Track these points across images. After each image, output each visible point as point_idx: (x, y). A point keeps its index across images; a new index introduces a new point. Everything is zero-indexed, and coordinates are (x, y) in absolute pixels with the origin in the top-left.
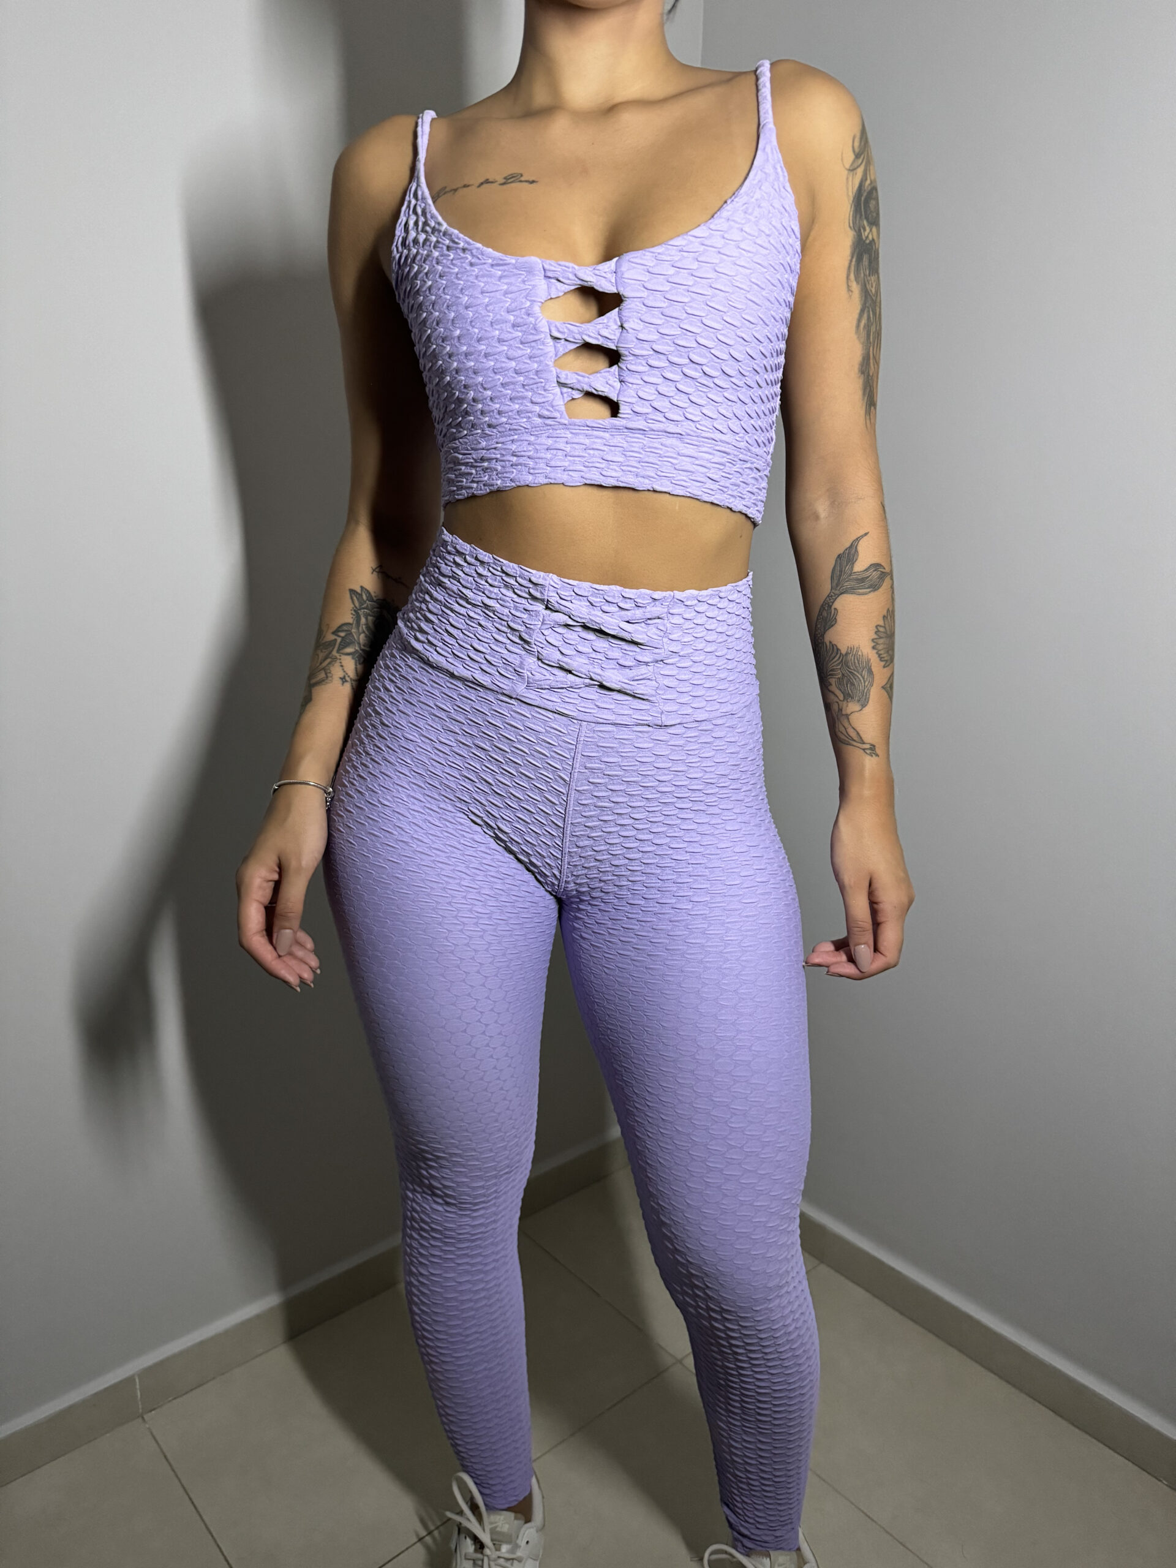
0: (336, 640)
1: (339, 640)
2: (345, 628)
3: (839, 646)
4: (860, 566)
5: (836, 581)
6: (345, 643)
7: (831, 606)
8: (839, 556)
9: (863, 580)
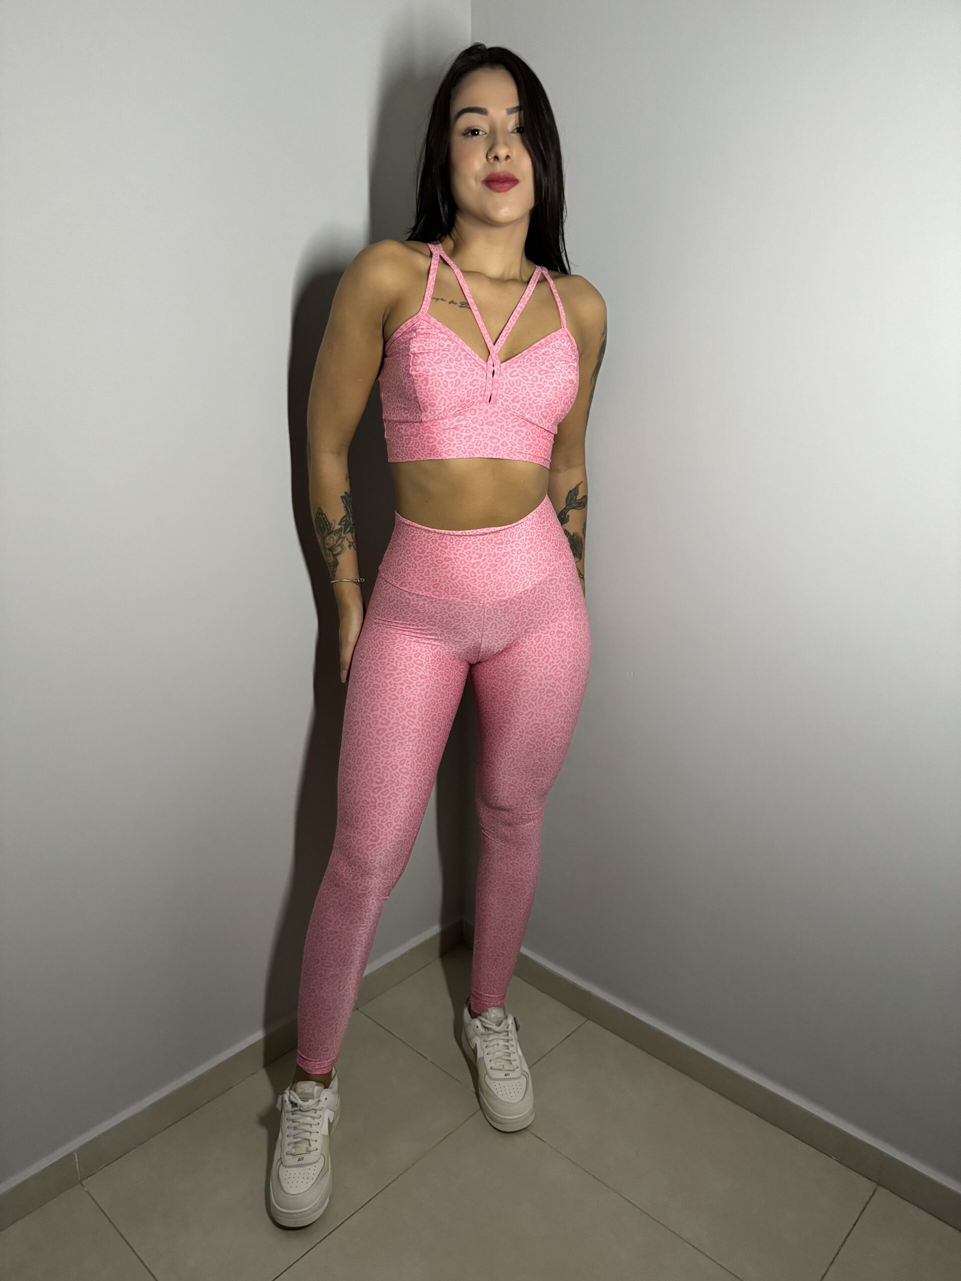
0: (341, 528)
1: (343, 526)
2: (344, 519)
3: (570, 532)
4: (579, 497)
5: (568, 502)
6: (345, 529)
7: (565, 514)
8: (570, 492)
9: (580, 503)
